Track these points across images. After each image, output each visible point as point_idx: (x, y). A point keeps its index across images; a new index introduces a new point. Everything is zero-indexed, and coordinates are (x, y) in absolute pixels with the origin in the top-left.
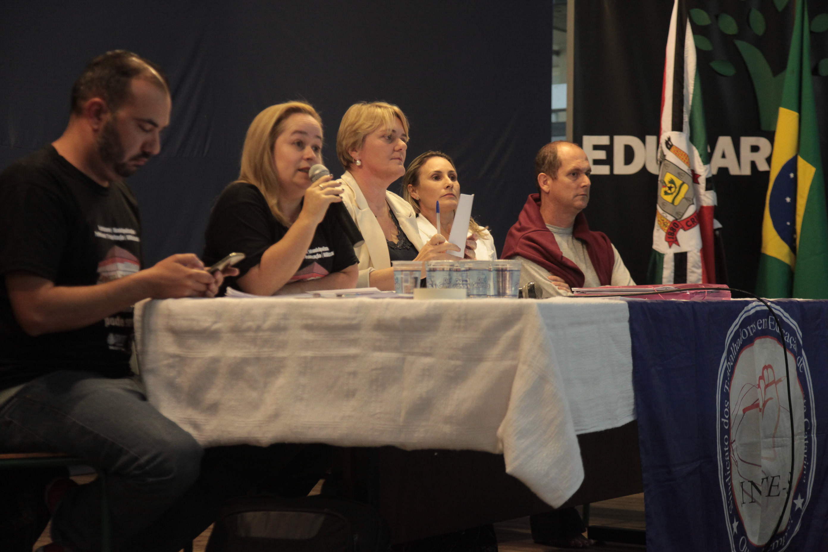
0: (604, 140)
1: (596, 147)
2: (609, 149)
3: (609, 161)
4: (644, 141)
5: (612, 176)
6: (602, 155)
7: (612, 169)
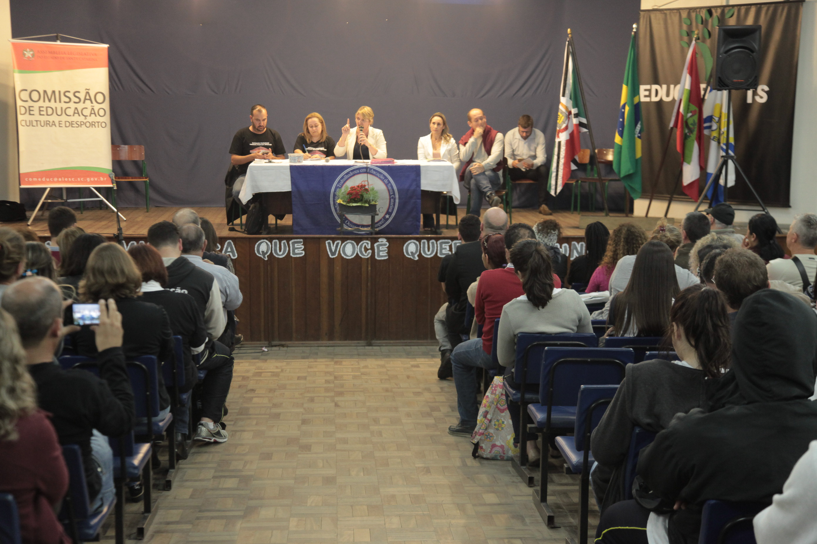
0: (648, 87)
1: (646, 90)
2: (650, 90)
3: (649, 96)
4: (661, 87)
5: (650, 102)
6: (647, 93)
7: (651, 99)
